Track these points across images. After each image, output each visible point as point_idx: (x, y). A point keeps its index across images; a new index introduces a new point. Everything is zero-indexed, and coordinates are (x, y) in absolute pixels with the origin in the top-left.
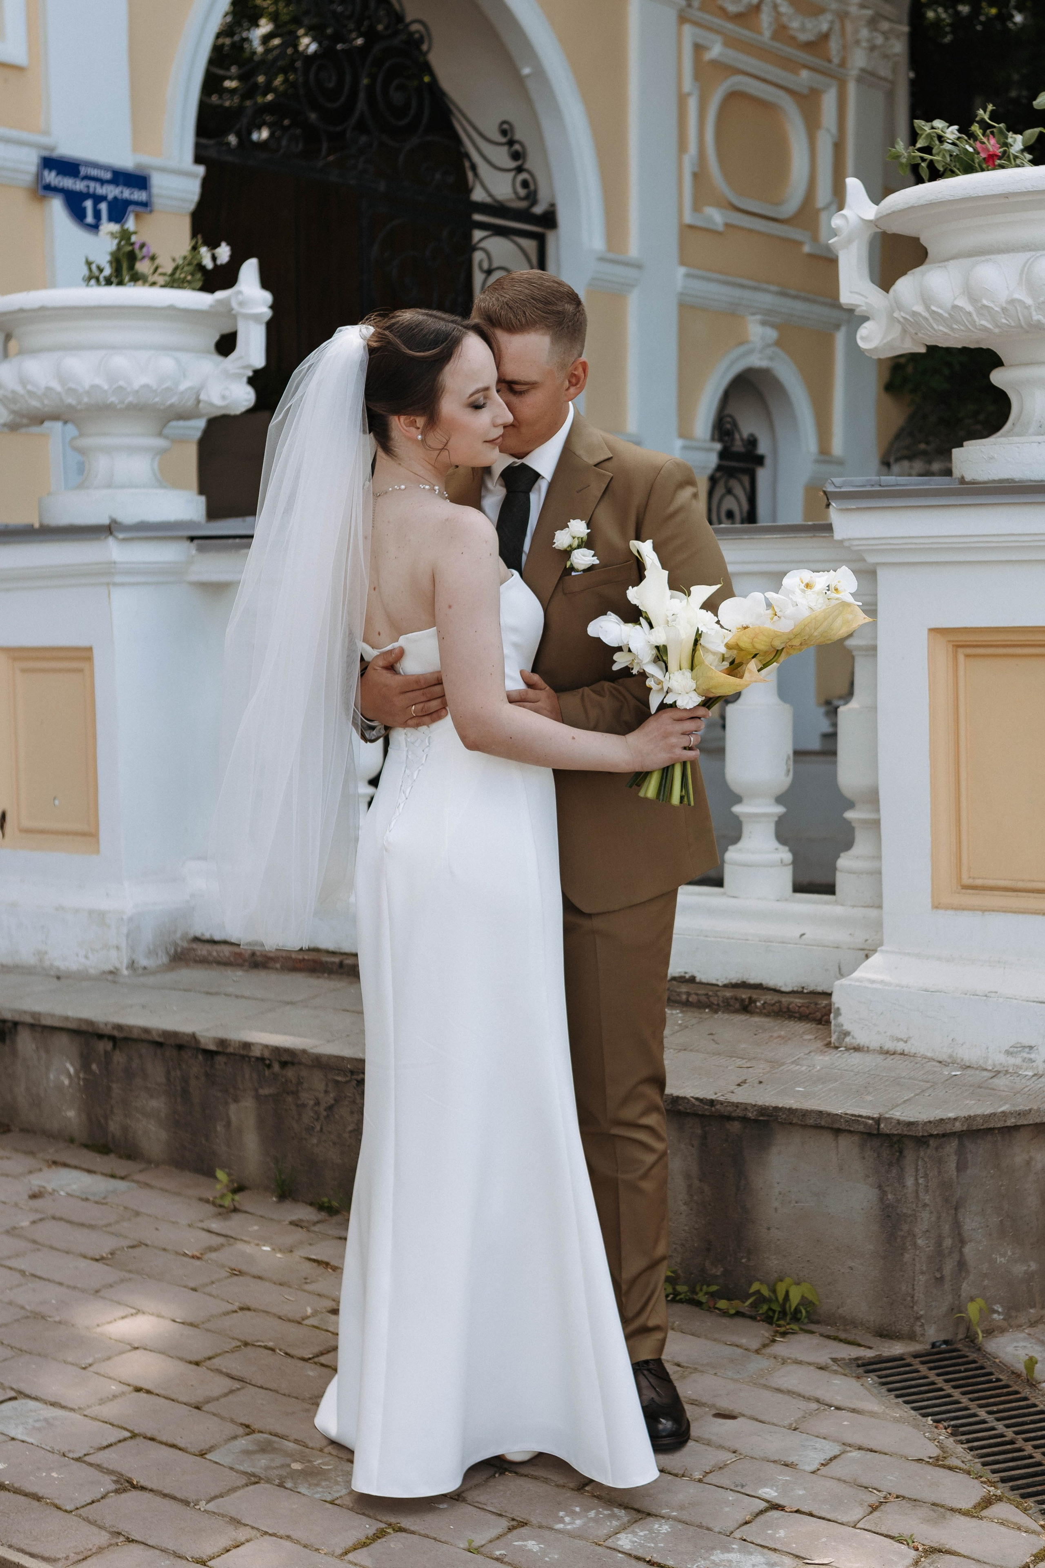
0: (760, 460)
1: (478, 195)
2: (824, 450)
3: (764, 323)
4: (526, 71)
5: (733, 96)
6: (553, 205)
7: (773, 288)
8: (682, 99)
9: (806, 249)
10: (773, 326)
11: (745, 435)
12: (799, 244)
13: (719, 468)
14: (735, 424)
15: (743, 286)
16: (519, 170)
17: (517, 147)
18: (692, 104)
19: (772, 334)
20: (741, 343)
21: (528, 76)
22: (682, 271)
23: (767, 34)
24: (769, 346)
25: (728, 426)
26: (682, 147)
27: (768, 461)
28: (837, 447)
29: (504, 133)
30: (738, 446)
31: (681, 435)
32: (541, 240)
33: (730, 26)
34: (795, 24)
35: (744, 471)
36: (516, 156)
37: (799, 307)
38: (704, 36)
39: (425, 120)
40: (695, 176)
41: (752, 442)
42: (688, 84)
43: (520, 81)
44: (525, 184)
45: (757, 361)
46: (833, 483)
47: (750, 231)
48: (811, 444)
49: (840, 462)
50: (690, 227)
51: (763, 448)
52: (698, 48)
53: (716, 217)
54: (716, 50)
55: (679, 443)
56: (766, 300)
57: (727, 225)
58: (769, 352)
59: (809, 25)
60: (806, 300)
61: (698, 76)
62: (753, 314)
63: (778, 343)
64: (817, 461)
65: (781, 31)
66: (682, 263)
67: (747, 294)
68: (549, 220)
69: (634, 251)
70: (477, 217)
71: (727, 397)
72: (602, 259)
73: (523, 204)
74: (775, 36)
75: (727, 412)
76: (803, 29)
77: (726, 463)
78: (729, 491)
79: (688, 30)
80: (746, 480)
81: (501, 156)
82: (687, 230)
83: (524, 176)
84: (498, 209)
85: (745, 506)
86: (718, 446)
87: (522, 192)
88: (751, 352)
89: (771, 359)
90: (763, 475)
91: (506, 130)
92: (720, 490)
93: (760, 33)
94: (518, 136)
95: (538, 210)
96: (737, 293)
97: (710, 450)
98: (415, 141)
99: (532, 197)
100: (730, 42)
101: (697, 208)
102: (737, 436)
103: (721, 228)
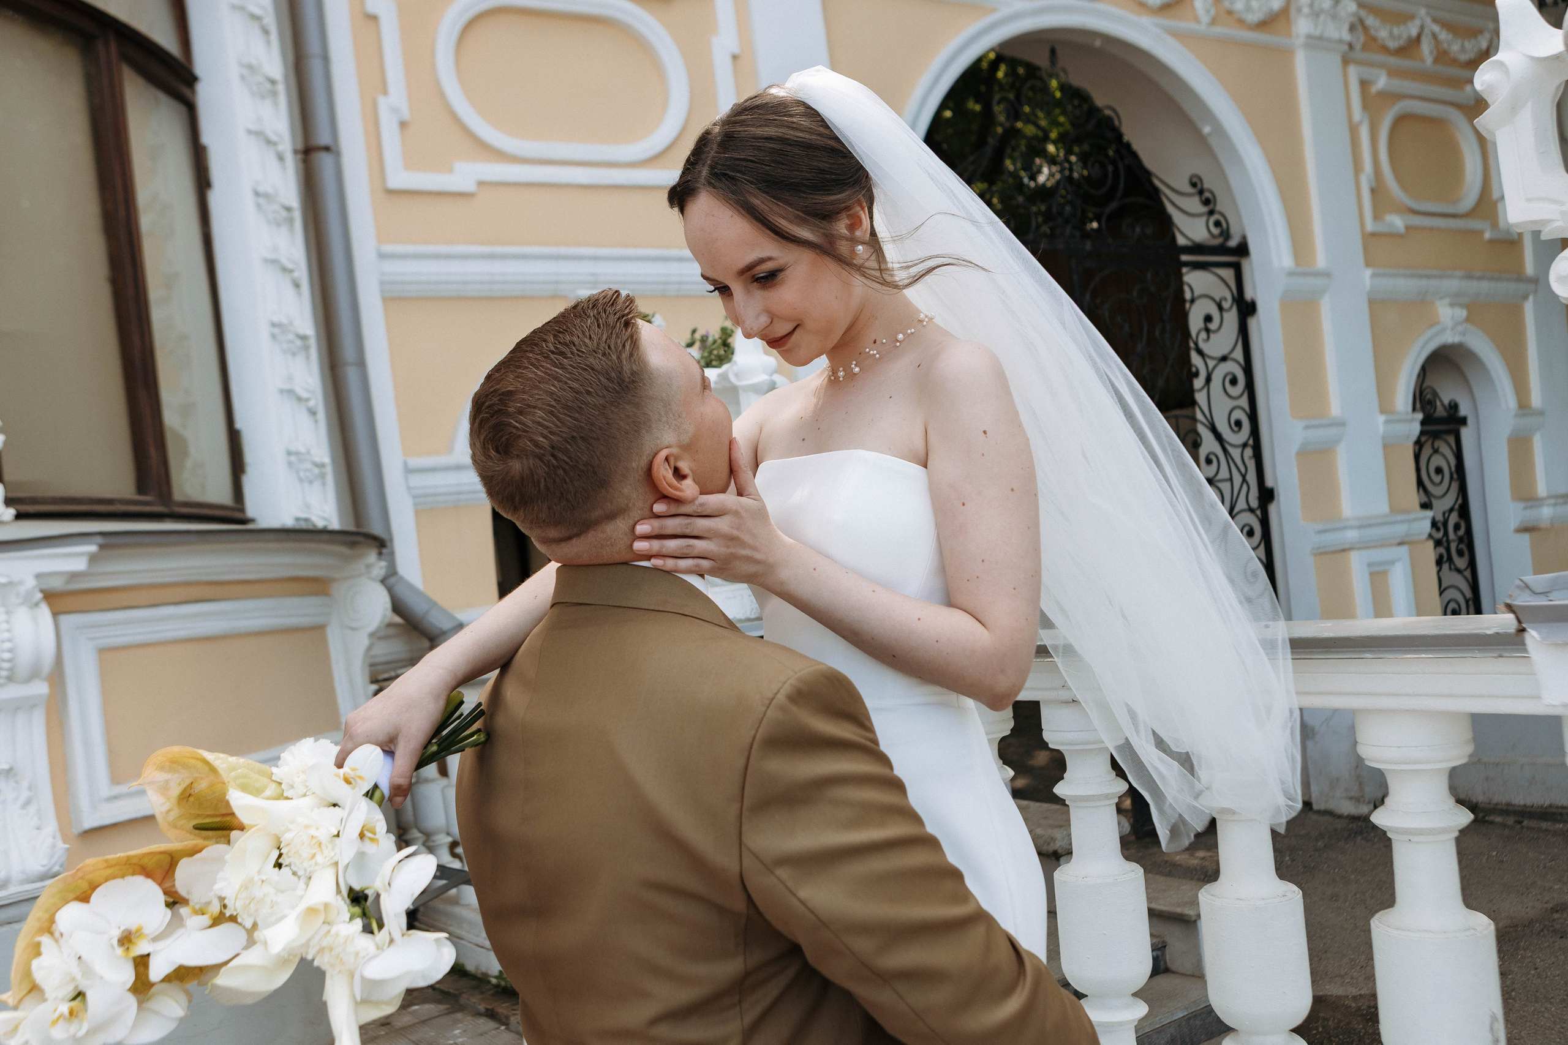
0: (1463, 421)
1: (1181, 241)
2: (1523, 405)
3: (1452, 305)
4: (1207, 130)
5: (1400, 120)
6: (1244, 238)
7: (1459, 273)
8: (1353, 130)
9: (1487, 235)
10: (1461, 306)
11: (1446, 402)
12: (1481, 233)
13: (1422, 433)
14: (1435, 394)
15: (1428, 277)
16: (1211, 213)
17: (1207, 195)
18: (1364, 133)
19: (1463, 313)
20: (1431, 326)
21: (1210, 134)
22: (1368, 272)
23: (1429, 60)
24: (1461, 323)
25: (1429, 397)
26: (1358, 168)
27: (1470, 421)
28: (1536, 399)
29: (1194, 185)
30: (1440, 412)
31: (1382, 412)
32: (1238, 269)
33: (1393, 60)
34: (1455, 47)
35: (1448, 432)
36: (1207, 202)
37: (1485, 286)
38: (1368, 73)
39: (1122, 185)
40: (1373, 191)
41: (1454, 407)
42: (1357, 114)
43: (1202, 139)
44: (1217, 224)
45: (1450, 338)
46: (1527, 586)
47: (1432, 229)
48: (1512, 402)
49: (1541, 413)
50: (1373, 235)
51: (1463, 411)
52: (1364, 84)
53: (1397, 222)
54: (1382, 82)
55: (1381, 419)
56: (1453, 284)
57: (1407, 228)
58: (1460, 328)
59: (1467, 45)
60: (1491, 279)
61: (1366, 105)
62: (1441, 298)
63: (1468, 320)
64: (1516, 415)
65: (1442, 56)
66: (1368, 264)
67: (1434, 283)
68: (1243, 250)
69: (1321, 261)
70: (1184, 258)
71: (1424, 370)
72: (1291, 274)
73: (1218, 241)
74: (1436, 60)
75: (1425, 385)
76: (1463, 49)
77: (1429, 428)
78: (1436, 451)
79: (1353, 72)
80: (1452, 440)
81: (1194, 204)
82: (1370, 239)
83: (1216, 217)
84: (1197, 248)
85: (1453, 462)
86: (1420, 416)
87: (1216, 231)
88: (1443, 330)
89: (1464, 334)
90: (1466, 433)
91: (1195, 183)
92: (1427, 451)
93: (1422, 60)
94: (1206, 185)
95: (1233, 243)
96: (1423, 283)
97: (1412, 420)
98: (1113, 205)
99: (1226, 234)
100: (1392, 73)
101: (1377, 216)
102: (1438, 403)
103: (1402, 230)
